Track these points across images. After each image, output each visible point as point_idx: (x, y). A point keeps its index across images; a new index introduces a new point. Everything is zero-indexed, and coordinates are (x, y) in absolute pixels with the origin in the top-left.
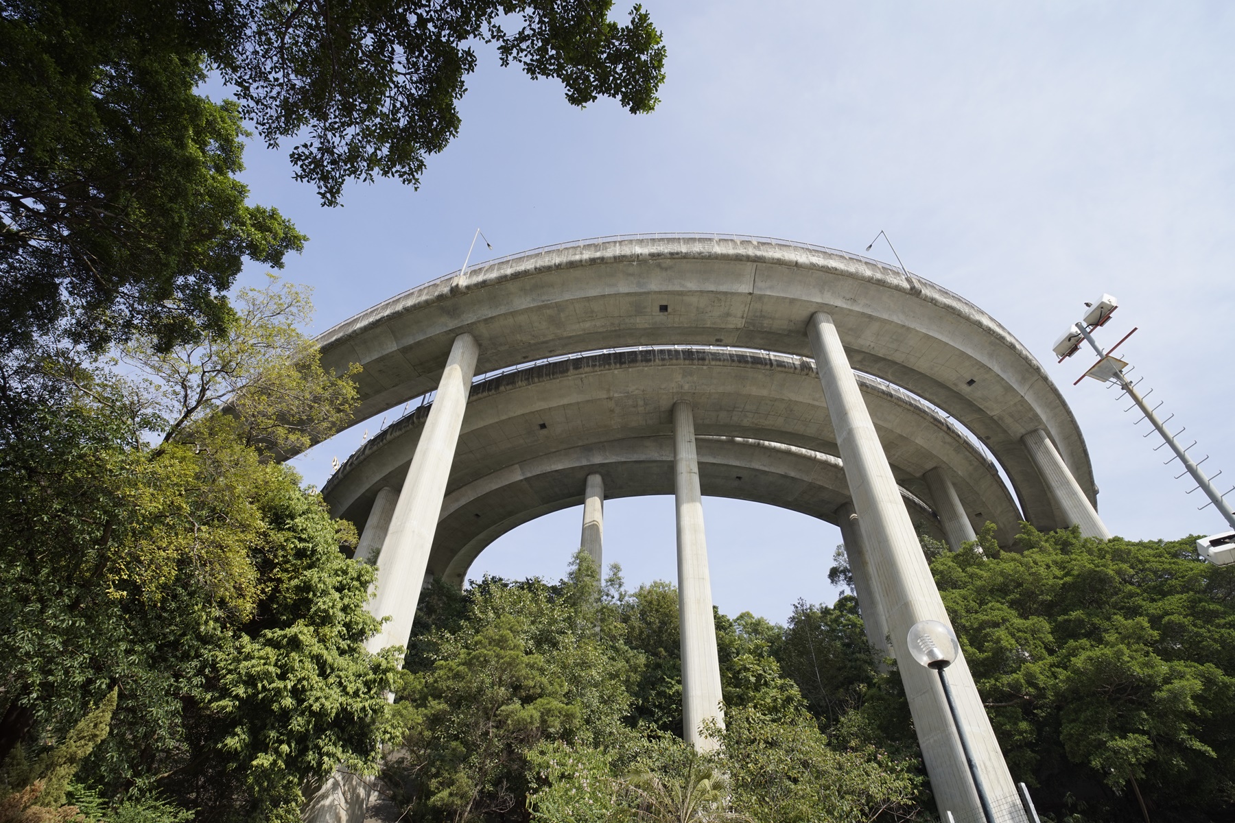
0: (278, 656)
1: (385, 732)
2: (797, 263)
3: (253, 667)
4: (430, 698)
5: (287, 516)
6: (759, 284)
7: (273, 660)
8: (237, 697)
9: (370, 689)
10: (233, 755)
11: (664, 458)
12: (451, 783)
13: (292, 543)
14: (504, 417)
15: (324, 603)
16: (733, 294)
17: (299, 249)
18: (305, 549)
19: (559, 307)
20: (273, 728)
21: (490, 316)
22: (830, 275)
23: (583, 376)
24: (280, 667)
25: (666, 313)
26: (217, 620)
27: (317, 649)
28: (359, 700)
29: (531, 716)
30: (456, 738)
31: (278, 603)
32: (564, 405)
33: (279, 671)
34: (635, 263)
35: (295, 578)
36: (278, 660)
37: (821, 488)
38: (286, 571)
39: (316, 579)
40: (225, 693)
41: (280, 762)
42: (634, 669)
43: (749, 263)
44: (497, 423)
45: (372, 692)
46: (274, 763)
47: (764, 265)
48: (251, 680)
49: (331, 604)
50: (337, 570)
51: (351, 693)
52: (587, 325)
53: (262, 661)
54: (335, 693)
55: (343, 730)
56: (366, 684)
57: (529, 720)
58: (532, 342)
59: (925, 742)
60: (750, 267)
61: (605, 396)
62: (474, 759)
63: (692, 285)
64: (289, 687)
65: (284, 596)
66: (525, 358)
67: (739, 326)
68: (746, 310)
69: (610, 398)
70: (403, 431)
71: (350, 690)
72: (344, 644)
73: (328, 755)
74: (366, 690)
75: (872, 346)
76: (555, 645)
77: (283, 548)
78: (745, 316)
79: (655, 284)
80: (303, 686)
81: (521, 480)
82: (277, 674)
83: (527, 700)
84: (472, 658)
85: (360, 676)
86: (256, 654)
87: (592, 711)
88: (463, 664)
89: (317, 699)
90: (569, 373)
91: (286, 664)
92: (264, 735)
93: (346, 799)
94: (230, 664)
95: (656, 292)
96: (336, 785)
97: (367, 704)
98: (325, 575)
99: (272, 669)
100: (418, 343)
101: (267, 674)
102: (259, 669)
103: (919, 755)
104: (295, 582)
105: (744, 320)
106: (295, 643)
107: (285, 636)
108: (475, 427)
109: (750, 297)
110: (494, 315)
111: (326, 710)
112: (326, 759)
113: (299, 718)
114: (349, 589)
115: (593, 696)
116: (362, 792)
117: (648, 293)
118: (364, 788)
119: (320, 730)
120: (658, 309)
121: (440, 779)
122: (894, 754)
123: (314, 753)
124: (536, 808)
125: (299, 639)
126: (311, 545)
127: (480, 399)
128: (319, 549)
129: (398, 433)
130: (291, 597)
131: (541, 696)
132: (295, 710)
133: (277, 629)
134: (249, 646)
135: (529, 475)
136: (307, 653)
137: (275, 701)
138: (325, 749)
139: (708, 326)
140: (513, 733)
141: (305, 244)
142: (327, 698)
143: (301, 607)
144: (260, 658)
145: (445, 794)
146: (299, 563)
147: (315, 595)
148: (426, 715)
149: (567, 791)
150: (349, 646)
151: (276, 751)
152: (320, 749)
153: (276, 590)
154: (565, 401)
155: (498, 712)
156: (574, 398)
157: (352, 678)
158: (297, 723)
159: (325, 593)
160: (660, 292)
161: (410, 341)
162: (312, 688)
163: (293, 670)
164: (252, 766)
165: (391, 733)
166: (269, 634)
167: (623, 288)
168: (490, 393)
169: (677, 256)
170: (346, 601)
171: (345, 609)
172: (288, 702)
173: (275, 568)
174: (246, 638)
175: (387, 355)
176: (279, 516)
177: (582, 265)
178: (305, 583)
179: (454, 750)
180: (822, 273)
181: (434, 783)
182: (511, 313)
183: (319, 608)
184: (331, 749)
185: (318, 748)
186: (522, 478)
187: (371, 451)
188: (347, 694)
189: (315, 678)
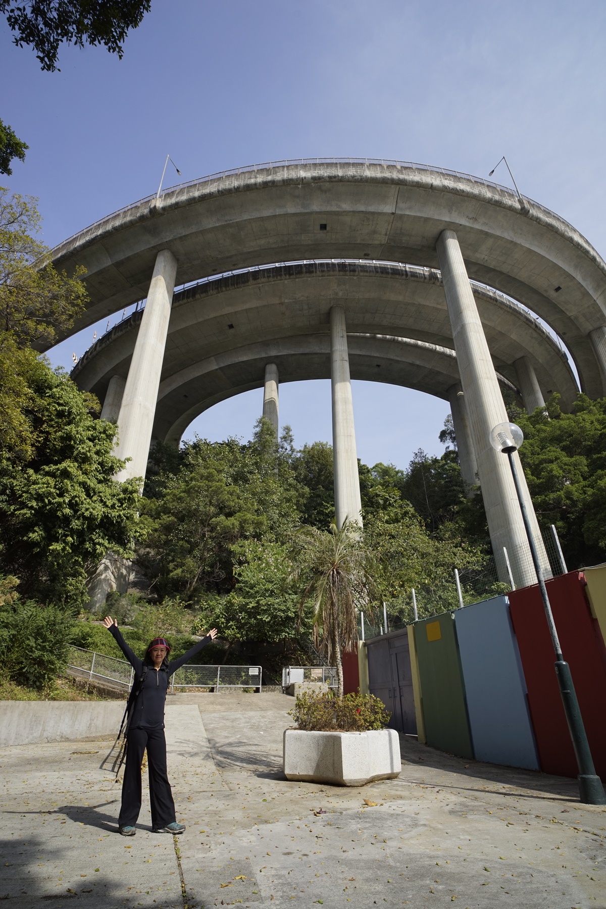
0: (56, 482)
1: (136, 532)
2: (432, 185)
3: (39, 488)
4: (162, 514)
5: (47, 388)
6: (401, 205)
7: (53, 484)
8: (32, 508)
9: (122, 504)
10: (35, 544)
11: (323, 351)
12: (182, 565)
13: (53, 406)
14: (201, 320)
15: (83, 448)
16: (379, 214)
17: (21, 156)
18: (63, 411)
19: (240, 226)
20: (60, 527)
21: (184, 234)
22: (458, 197)
23: (261, 285)
24: (58, 489)
25: (325, 231)
26: (8, 459)
27: (82, 478)
28: (116, 510)
29: (233, 524)
30: (183, 539)
31: (49, 449)
32: (246, 310)
33: (58, 492)
34: (300, 186)
35: (59, 431)
36: (55, 485)
37: (438, 373)
38: (52, 426)
39: (74, 432)
40: (23, 505)
41: (67, 548)
42: (302, 495)
43: (393, 186)
44: (196, 324)
45: (124, 506)
46: (64, 549)
47: (405, 187)
48: (39, 497)
49: (88, 449)
50: (89, 427)
51: (110, 505)
52: (262, 242)
53: (45, 485)
54: (99, 506)
55: (107, 530)
56: (119, 500)
57: (232, 527)
58: (219, 257)
59: (493, 536)
60: (394, 189)
61: (278, 302)
62: (196, 552)
63: (346, 206)
64: (67, 501)
65: (53, 444)
66: (214, 270)
67: (383, 242)
68: (389, 228)
69: (282, 304)
70: (124, 331)
71: (109, 503)
72: (100, 477)
73: (99, 544)
74: (119, 505)
75: (486, 259)
76: (246, 481)
77: (47, 410)
78: (388, 233)
79: (316, 206)
80: (76, 501)
81: (217, 369)
82: (57, 493)
83: (229, 515)
84: (191, 488)
85: (114, 496)
86: (40, 481)
87: (274, 522)
88: (184, 492)
89: (87, 509)
90: (249, 283)
91: (62, 487)
92: (55, 531)
93: (114, 576)
94: (23, 487)
95: (317, 213)
96: (106, 568)
97: (121, 513)
98: (80, 429)
99: (52, 490)
100: (128, 259)
101: (50, 494)
102: (44, 490)
103: (490, 543)
104: (59, 434)
105: (387, 237)
106: (66, 474)
107: (58, 469)
108: (179, 328)
109: (393, 216)
110: (187, 233)
111: (95, 515)
112: (98, 547)
113: (76, 521)
114: (99, 440)
115: (275, 514)
116: (124, 572)
117: (311, 213)
118: (125, 569)
119: (91, 529)
120: (319, 227)
121: (175, 563)
122: (472, 543)
123: (90, 543)
124: (240, 575)
125: (68, 471)
126: (67, 408)
127: (181, 305)
128: (74, 410)
129: (120, 334)
130: (58, 445)
131: (239, 511)
132: (74, 516)
133: (52, 465)
134: (34, 476)
135: (222, 365)
136: (75, 480)
137: (58, 510)
138: (97, 541)
139: (358, 242)
140: (221, 535)
141: (26, 151)
142: (94, 509)
143: (67, 450)
144: (44, 483)
145: (179, 571)
146: (60, 420)
147: (75, 443)
148: (160, 524)
149: (259, 566)
150: (104, 477)
151: (64, 542)
152: (93, 540)
153: (46, 439)
154: (247, 306)
155: (210, 522)
156: (253, 304)
157: (109, 497)
158: (75, 524)
159: (82, 442)
160: (320, 213)
161: (121, 257)
162: (82, 503)
163: (67, 491)
164: (50, 550)
165: (139, 532)
166: (47, 469)
167: (291, 209)
168: (189, 300)
169: (334, 179)
170: (98, 447)
171: (98, 453)
172: (67, 511)
173: (44, 424)
174: (31, 471)
175: (104, 268)
176: (41, 387)
177: (257, 188)
178: (67, 434)
179: (181, 546)
180: (451, 195)
181: (171, 566)
182: (201, 232)
183: (80, 451)
184: (101, 541)
185: (91, 540)
186: (217, 367)
187: (100, 348)
188: (107, 506)
189: (83, 496)
